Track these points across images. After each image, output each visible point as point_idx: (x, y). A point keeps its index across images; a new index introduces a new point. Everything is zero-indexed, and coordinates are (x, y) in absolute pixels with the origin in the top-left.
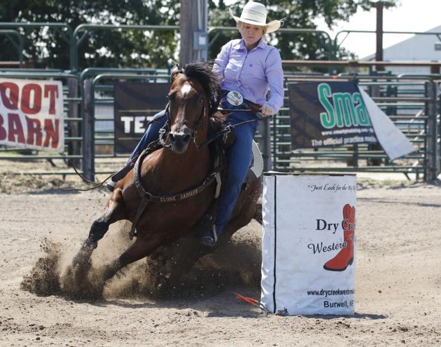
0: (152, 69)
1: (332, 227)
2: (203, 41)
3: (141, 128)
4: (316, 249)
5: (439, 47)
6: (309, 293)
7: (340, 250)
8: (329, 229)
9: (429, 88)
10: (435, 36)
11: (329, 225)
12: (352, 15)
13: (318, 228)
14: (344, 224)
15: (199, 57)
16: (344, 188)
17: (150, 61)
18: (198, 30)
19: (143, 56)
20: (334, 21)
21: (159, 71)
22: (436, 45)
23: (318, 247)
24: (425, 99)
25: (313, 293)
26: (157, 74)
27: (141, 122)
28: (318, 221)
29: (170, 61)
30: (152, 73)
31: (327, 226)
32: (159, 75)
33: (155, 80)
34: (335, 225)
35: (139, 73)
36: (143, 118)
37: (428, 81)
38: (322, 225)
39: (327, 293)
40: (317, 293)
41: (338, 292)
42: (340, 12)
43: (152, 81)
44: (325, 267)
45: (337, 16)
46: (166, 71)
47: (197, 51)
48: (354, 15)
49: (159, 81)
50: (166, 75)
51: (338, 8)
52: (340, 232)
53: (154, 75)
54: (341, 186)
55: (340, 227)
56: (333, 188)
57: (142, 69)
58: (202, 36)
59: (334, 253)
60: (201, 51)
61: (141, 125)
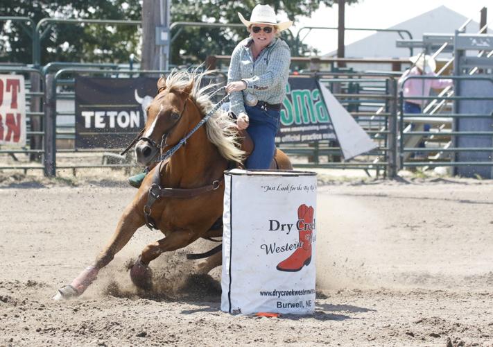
0: (115, 64)
1: (286, 228)
2: (165, 36)
3: (101, 123)
4: (269, 249)
5: (400, 44)
6: (262, 294)
7: (294, 250)
8: (283, 229)
9: (390, 85)
10: (396, 34)
11: (283, 226)
12: (314, 11)
13: (271, 229)
14: (299, 225)
15: (161, 53)
16: (299, 189)
17: (112, 56)
18: (160, 26)
19: (105, 51)
20: (297, 17)
21: (121, 66)
22: (398, 42)
23: (271, 247)
24: (386, 96)
25: (266, 294)
26: (120, 68)
27: (101, 117)
28: (271, 221)
29: (132, 56)
30: (114, 68)
31: (281, 227)
32: (121, 70)
33: (117, 75)
34: (288, 225)
35: (102, 68)
36: (103, 113)
37: (388, 78)
38: (275, 225)
39: (281, 293)
40: (270, 294)
41: (292, 293)
42: (303, 8)
43: (114, 76)
44: (278, 268)
45: (300, 12)
46: (128, 66)
47: (159, 46)
48: (317, 10)
49: (121, 76)
50: (128, 70)
51: (300, 4)
52: (295, 233)
53: (117, 71)
54: (296, 186)
55: (294, 227)
56: (287, 189)
57: (104, 64)
58: (164, 31)
59: (288, 254)
60: (163, 46)
61: (102, 119)
